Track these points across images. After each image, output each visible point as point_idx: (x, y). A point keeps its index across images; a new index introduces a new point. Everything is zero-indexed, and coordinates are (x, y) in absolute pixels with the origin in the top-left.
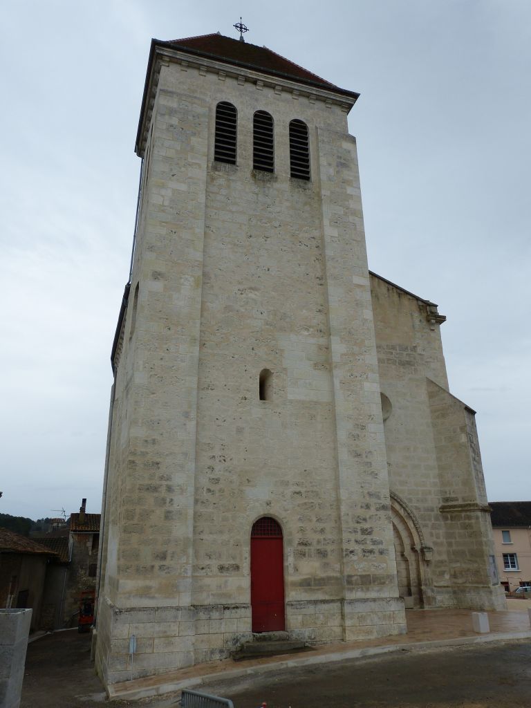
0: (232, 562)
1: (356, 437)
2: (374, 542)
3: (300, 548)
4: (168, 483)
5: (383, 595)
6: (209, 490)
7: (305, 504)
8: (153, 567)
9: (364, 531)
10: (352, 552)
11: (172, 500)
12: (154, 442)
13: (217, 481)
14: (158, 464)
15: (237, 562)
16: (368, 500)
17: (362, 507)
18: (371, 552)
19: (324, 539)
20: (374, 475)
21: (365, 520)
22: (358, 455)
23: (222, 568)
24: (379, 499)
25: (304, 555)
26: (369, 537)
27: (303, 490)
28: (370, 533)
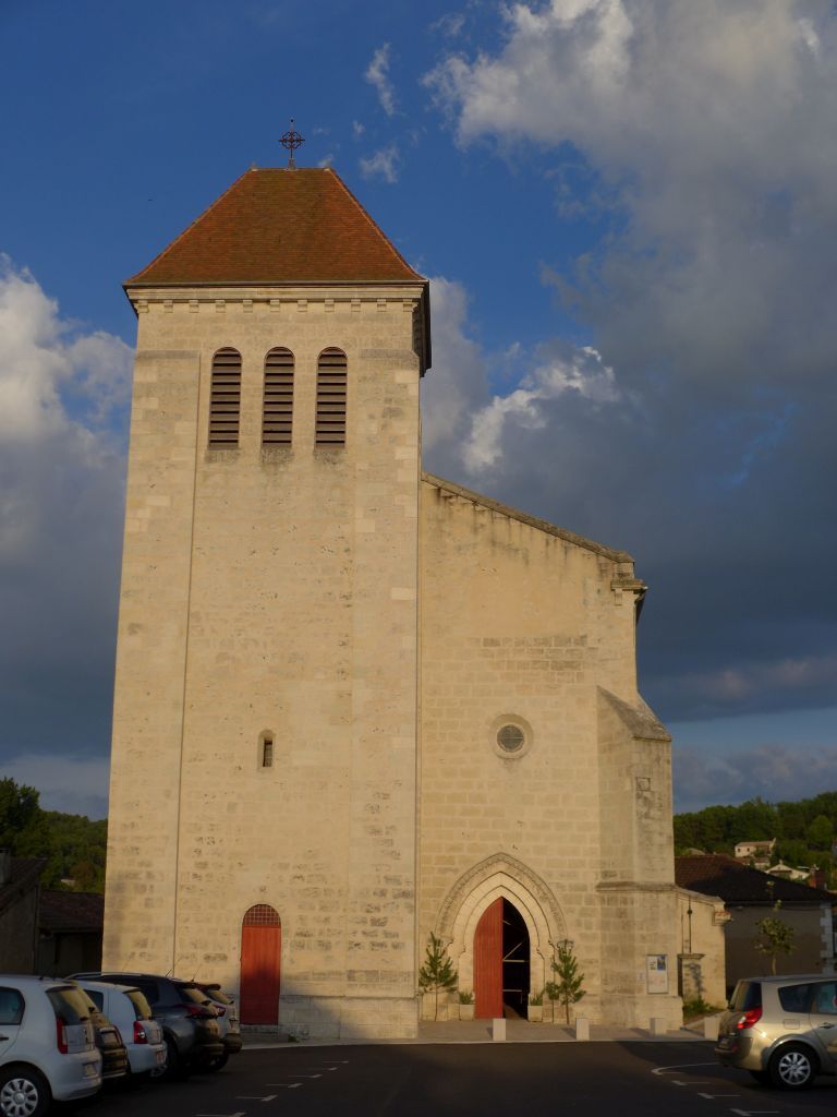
0: (219, 952)
1: (375, 809)
2: (387, 934)
3: (298, 939)
4: (149, 869)
5: (392, 994)
6: (195, 875)
7: (307, 889)
8: (133, 954)
9: (375, 922)
10: (356, 945)
11: (152, 887)
12: (133, 825)
13: (204, 865)
14: (137, 849)
15: (225, 952)
16: (383, 885)
17: (374, 894)
18: (382, 945)
19: (329, 930)
20: (396, 855)
21: (378, 909)
22: (376, 832)
23: (207, 958)
24: (400, 884)
25: (303, 947)
26: (381, 929)
27: (305, 874)
28: (383, 924)
